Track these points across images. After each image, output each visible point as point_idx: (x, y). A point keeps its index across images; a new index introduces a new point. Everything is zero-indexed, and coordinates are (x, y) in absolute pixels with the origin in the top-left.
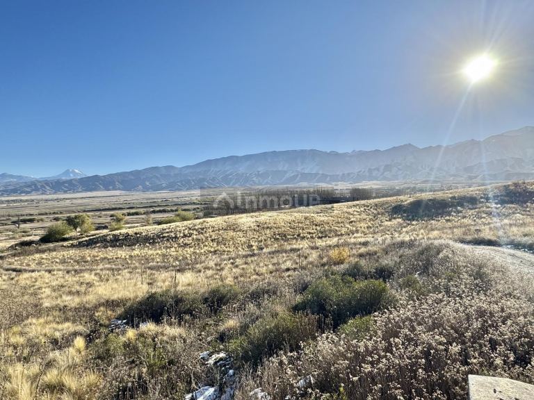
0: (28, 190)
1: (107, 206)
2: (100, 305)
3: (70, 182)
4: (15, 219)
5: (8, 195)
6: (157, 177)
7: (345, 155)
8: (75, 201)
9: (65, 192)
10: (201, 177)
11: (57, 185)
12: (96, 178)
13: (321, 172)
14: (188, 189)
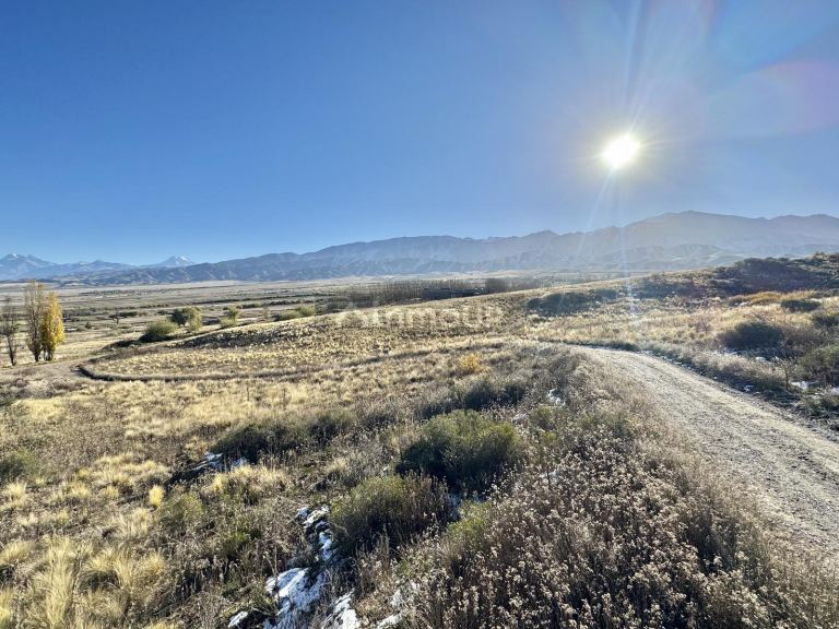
0: (127, 279)
1: (219, 298)
2: (193, 434)
3: (176, 270)
4: (113, 313)
5: (104, 285)
6: (276, 267)
7: (480, 241)
8: (182, 292)
9: (171, 282)
10: (325, 265)
11: (161, 274)
12: (206, 266)
13: (455, 261)
14: (310, 279)
